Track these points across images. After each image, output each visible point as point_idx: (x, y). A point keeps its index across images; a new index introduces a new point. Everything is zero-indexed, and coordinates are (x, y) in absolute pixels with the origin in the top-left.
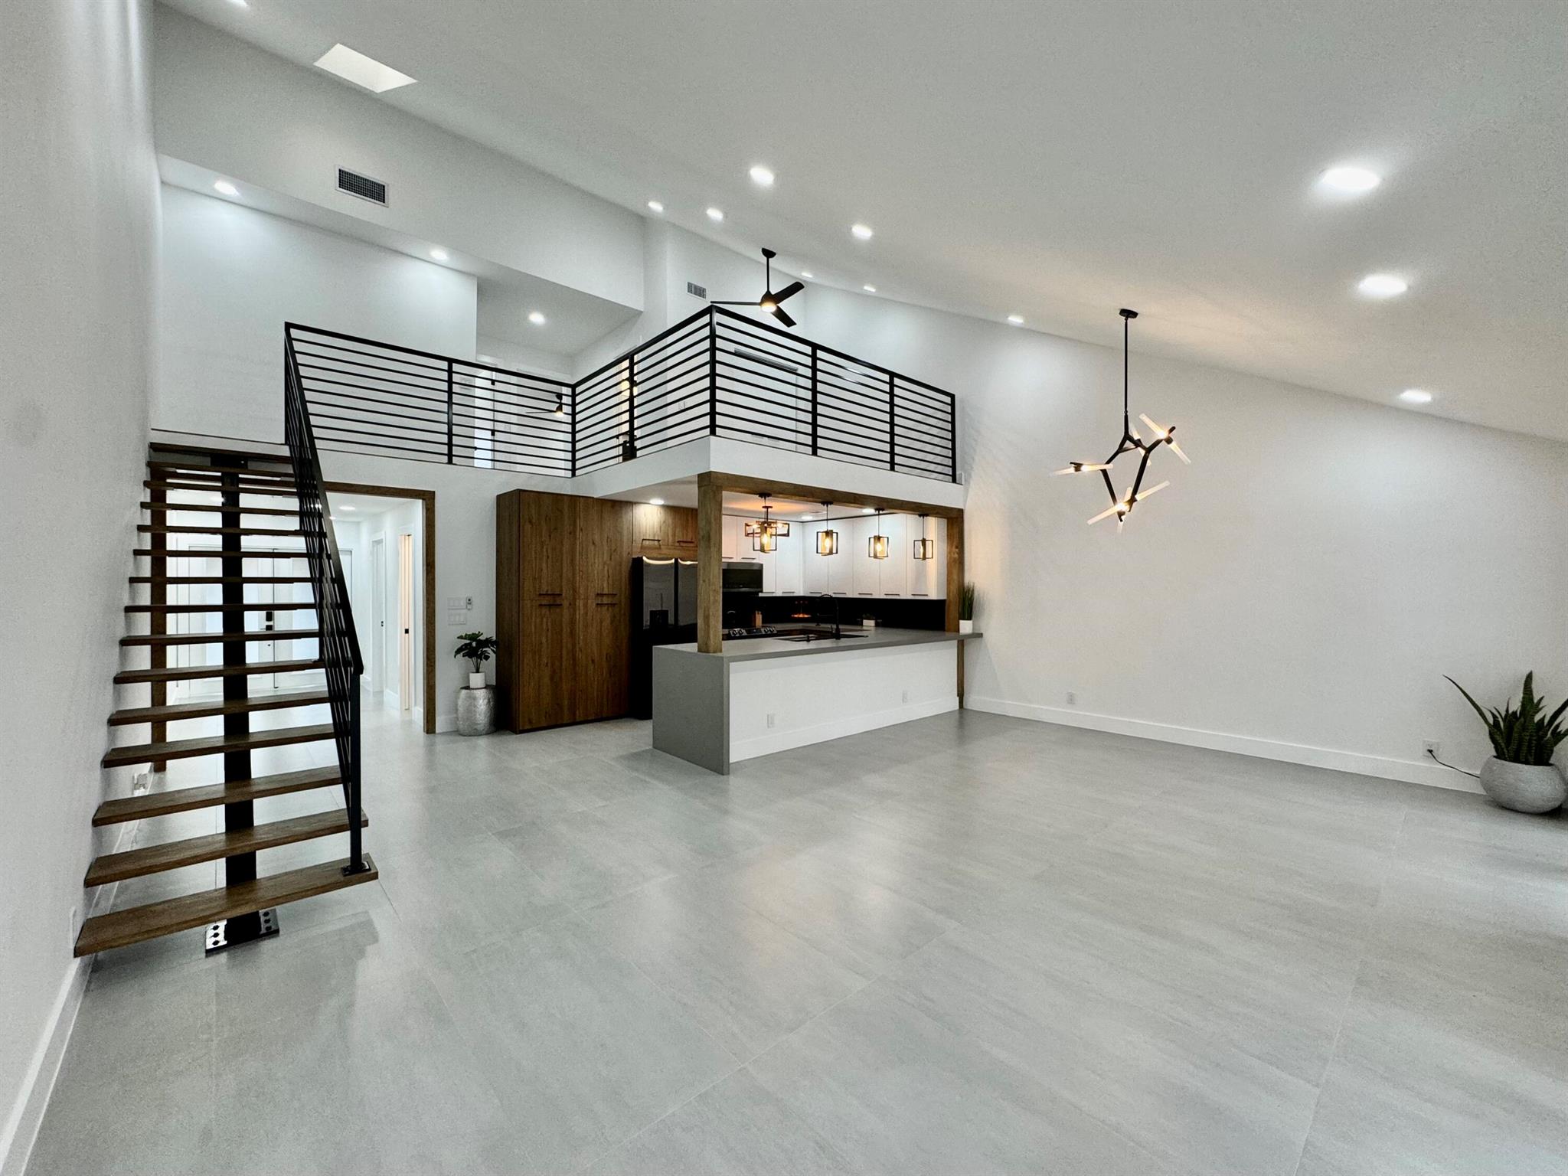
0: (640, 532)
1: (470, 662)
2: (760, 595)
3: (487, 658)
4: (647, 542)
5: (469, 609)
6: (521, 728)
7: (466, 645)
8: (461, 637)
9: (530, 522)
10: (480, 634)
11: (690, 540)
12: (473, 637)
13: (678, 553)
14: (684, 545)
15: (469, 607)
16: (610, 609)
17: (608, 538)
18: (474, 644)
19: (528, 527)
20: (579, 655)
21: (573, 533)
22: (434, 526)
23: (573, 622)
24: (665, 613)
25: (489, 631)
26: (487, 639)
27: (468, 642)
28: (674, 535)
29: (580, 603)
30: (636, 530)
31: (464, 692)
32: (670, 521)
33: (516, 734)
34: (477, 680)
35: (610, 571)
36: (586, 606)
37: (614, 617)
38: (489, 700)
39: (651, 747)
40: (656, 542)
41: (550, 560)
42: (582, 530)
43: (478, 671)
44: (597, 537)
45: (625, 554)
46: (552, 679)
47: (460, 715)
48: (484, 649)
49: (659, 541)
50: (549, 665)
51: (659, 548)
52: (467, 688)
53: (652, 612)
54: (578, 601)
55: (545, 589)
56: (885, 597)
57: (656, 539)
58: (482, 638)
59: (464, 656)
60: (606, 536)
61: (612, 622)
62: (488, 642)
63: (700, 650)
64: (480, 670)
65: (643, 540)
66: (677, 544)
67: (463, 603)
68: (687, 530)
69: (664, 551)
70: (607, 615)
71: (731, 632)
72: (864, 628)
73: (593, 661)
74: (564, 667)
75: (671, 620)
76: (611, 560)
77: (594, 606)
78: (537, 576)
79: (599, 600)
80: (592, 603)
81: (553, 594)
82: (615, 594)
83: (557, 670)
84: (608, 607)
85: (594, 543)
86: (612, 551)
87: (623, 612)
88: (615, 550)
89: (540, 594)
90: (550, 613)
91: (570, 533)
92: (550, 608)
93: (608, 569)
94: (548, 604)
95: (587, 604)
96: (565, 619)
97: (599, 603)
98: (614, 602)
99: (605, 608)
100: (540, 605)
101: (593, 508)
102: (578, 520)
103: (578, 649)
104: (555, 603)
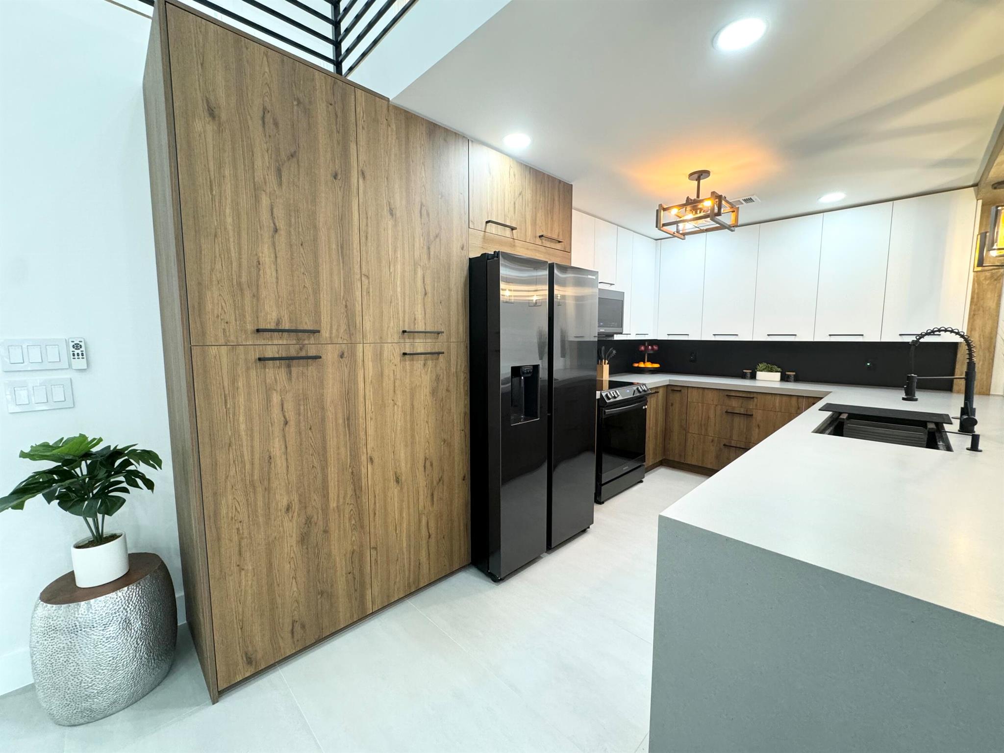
0: (481, 208)
4: (494, 227)
5: (81, 370)
10: (100, 437)
11: (556, 237)
12: (80, 448)
14: (548, 244)
15: (80, 363)
16: (430, 363)
20: (367, 470)
23: (349, 396)
25: (139, 423)
28: (534, 223)
29: (365, 352)
30: (475, 199)
34: (98, 564)
35: (428, 283)
36: (379, 357)
37: (438, 379)
40: (508, 232)
41: (282, 238)
42: (363, 176)
43: (95, 540)
45: (455, 247)
49: (513, 229)
51: (512, 244)
54: (360, 347)
55: (270, 315)
56: (830, 339)
57: (508, 224)
59: (49, 502)
61: (434, 392)
65: (487, 222)
66: (538, 241)
67: (55, 355)
68: (552, 218)
69: (520, 251)
70: (422, 377)
71: (604, 395)
76: (429, 258)
77: (397, 359)
78: (244, 279)
79: (408, 345)
80: (392, 351)
81: (296, 331)
82: (438, 333)
83: (315, 517)
84: (426, 360)
85: (391, 212)
86: (432, 238)
87: (453, 370)
88: (437, 236)
89: (258, 331)
90: (290, 379)
91: (335, 177)
92: (289, 366)
93: (424, 277)
94: (284, 355)
95: (381, 354)
96: (332, 391)
97: (407, 351)
98: (437, 350)
99: (419, 363)
100: (260, 359)
101: (389, 125)
102: (353, 146)
103: (364, 458)
104: (303, 354)
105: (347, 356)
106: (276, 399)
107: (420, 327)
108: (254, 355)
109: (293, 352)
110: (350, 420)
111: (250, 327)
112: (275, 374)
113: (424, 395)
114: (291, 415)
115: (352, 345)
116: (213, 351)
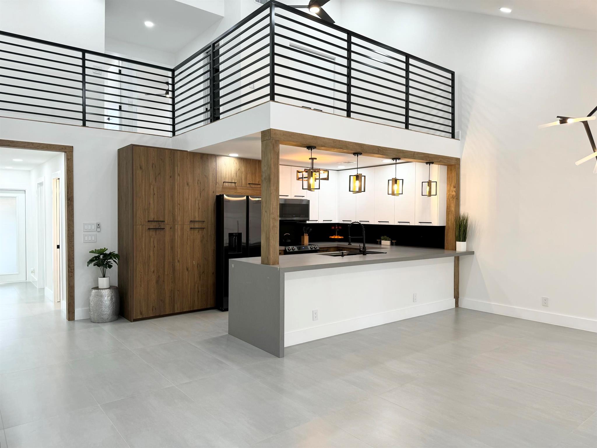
0: (221, 178)
1: (99, 270)
2: (308, 222)
3: (110, 267)
4: (227, 184)
5: (99, 232)
6: (134, 318)
7: (96, 257)
8: (92, 252)
9: (141, 168)
10: (105, 250)
11: (257, 183)
12: (101, 252)
13: (249, 192)
14: (253, 186)
15: (99, 230)
16: (200, 231)
17: (198, 180)
18: (101, 257)
19: (139, 172)
20: (177, 264)
21: (172, 177)
22: (73, 171)
23: (173, 241)
24: (239, 235)
25: (112, 247)
26: (110, 253)
27: (97, 255)
28: (246, 178)
29: (178, 227)
30: (219, 175)
31: (94, 291)
32: (243, 169)
33: (131, 322)
34: (103, 282)
35: (200, 204)
36: (182, 229)
37: (203, 236)
38: (112, 296)
39: (228, 334)
40: (233, 184)
41: (156, 196)
42: (179, 175)
43: (104, 277)
44: (190, 181)
45: (211, 193)
46: (157, 282)
47: (91, 308)
48: (108, 261)
49: (235, 183)
50: (156, 271)
51: (235, 188)
52: (97, 288)
53: (231, 235)
54: (176, 226)
55: (152, 217)
56: (398, 224)
57: (233, 182)
58: (107, 252)
59: (94, 265)
60: (197, 179)
61: (202, 241)
62: (111, 255)
63: (263, 262)
64: (106, 276)
65: (224, 182)
66: (248, 186)
67: (94, 227)
68: (255, 176)
69: (239, 191)
70: (197, 236)
71: (287, 248)
72: (382, 246)
73: (187, 270)
74: (166, 273)
75: (244, 240)
76: (201, 197)
77: (188, 229)
78: (146, 208)
79: (192, 226)
80: (187, 227)
81: (158, 221)
82: (204, 221)
83: (161, 276)
84: (199, 230)
85: (188, 184)
86: (202, 190)
87: (209, 234)
88: (204, 190)
89: (149, 221)
90: (156, 234)
91: (171, 177)
92: (156, 231)
93: (199, 203)
94: (155, 228)
95: (183, 228)
96: (167, 239)
97: (192, 227)
98: (203, 227)
99: (196, 231)
100: (149, 229)
101: (187, 159)
102: (176, 167)
103: (176, 260)
104: (159, 228)
105: (173, 228)
106: (152, 240)
107: (197, 219)
108: (147, 228)
109: (157, 227)
110: (172, 248)
111: (147, 220)
112: (152, 233)
113: (198, 242)
114: (156, 245)
115: (174, 225)
116: (138, 226)
